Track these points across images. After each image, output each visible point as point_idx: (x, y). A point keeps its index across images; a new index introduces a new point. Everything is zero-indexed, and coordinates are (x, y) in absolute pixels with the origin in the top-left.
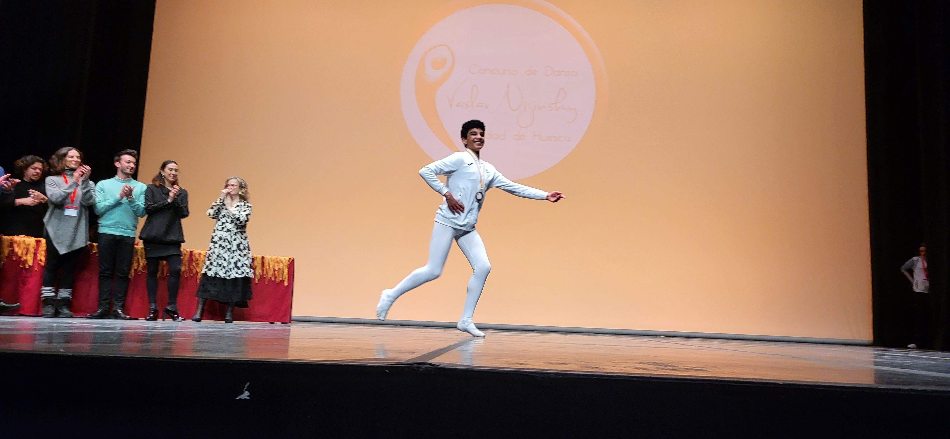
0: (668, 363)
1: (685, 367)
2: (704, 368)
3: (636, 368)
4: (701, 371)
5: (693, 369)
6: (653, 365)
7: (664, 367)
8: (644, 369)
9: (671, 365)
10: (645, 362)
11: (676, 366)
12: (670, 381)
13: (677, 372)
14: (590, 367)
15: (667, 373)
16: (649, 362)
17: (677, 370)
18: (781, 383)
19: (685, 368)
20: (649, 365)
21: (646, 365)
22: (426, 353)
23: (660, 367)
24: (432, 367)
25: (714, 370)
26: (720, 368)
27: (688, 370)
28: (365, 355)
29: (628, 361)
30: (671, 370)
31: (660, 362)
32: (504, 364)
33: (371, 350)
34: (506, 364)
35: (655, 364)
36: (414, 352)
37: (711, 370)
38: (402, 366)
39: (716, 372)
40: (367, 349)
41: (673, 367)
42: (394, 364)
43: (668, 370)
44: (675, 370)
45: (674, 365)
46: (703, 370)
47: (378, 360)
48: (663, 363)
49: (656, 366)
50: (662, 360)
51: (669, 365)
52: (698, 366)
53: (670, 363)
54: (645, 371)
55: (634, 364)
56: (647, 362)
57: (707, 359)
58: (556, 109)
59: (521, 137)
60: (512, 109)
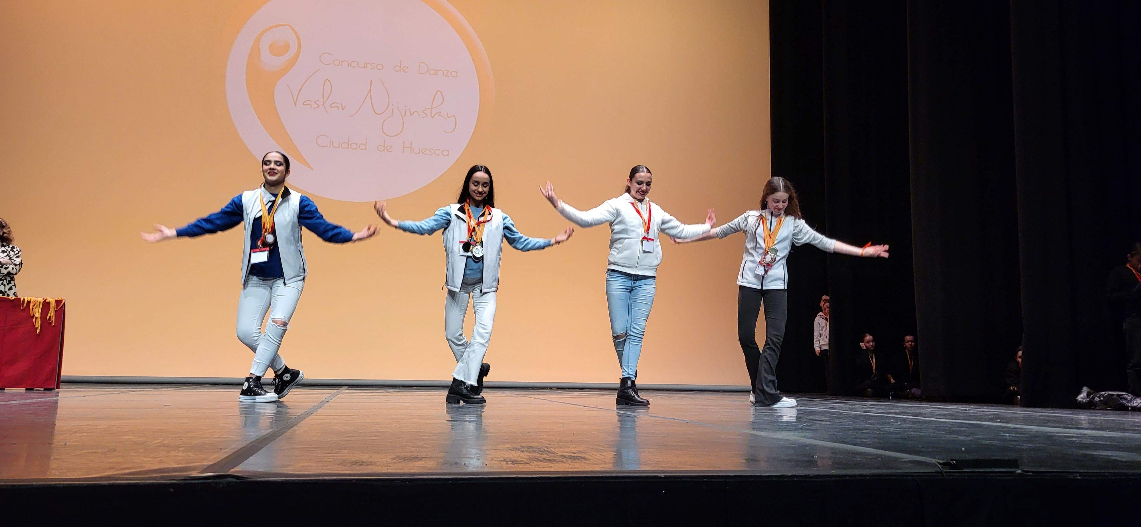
0: (546, 447)
1: (563, 454)
3: (505, 460)
4: (578, 460)
5: (571, 457)
6: (526, 451)
7: (538, 455)
8: (514, 462)
9: (548, 451)
10: (518, 447)
11: (554, 453)
12: (539, 481)
13: (551, 465)
15: (539, 467)
16: (523, 447)
17: (550, 461)
18: (663, 475)
19: (562, 455)
20: (523, 451)
21: (519, 453)
22: (236, 450)
23: (534, 455)
24: (237, 480)
25: (596, 457)
26: (602, 452)
27: (564, 460)
28: (148, 459)
29: (499, 446)
30: (545, 461)
31: (537, 444)
32: (338, 466)
33: (160, 446)
34: (341, 466)
35: (530, 449)
36: (222, 447)
37: (592, 456)
38: (193, 481)
39: (596, 460)
40: (155, 445)
41: (549, 454)
42: (182, 478)
43: (542, 461)
44: (551, 460)
45: (551, 449)
46: (582, 458)
47: (161, 472)
48: (539, 447)
49: (529, 454)
50: (540, 440)
51: (546, 451)
52: (578, 451)
53: (548, 445)
54: (514, 465)
55: (504, 453)
56: (521, 446)
57: (593, 433)
58: (432, 117)
59: (387, 149)
60: (376, 113)
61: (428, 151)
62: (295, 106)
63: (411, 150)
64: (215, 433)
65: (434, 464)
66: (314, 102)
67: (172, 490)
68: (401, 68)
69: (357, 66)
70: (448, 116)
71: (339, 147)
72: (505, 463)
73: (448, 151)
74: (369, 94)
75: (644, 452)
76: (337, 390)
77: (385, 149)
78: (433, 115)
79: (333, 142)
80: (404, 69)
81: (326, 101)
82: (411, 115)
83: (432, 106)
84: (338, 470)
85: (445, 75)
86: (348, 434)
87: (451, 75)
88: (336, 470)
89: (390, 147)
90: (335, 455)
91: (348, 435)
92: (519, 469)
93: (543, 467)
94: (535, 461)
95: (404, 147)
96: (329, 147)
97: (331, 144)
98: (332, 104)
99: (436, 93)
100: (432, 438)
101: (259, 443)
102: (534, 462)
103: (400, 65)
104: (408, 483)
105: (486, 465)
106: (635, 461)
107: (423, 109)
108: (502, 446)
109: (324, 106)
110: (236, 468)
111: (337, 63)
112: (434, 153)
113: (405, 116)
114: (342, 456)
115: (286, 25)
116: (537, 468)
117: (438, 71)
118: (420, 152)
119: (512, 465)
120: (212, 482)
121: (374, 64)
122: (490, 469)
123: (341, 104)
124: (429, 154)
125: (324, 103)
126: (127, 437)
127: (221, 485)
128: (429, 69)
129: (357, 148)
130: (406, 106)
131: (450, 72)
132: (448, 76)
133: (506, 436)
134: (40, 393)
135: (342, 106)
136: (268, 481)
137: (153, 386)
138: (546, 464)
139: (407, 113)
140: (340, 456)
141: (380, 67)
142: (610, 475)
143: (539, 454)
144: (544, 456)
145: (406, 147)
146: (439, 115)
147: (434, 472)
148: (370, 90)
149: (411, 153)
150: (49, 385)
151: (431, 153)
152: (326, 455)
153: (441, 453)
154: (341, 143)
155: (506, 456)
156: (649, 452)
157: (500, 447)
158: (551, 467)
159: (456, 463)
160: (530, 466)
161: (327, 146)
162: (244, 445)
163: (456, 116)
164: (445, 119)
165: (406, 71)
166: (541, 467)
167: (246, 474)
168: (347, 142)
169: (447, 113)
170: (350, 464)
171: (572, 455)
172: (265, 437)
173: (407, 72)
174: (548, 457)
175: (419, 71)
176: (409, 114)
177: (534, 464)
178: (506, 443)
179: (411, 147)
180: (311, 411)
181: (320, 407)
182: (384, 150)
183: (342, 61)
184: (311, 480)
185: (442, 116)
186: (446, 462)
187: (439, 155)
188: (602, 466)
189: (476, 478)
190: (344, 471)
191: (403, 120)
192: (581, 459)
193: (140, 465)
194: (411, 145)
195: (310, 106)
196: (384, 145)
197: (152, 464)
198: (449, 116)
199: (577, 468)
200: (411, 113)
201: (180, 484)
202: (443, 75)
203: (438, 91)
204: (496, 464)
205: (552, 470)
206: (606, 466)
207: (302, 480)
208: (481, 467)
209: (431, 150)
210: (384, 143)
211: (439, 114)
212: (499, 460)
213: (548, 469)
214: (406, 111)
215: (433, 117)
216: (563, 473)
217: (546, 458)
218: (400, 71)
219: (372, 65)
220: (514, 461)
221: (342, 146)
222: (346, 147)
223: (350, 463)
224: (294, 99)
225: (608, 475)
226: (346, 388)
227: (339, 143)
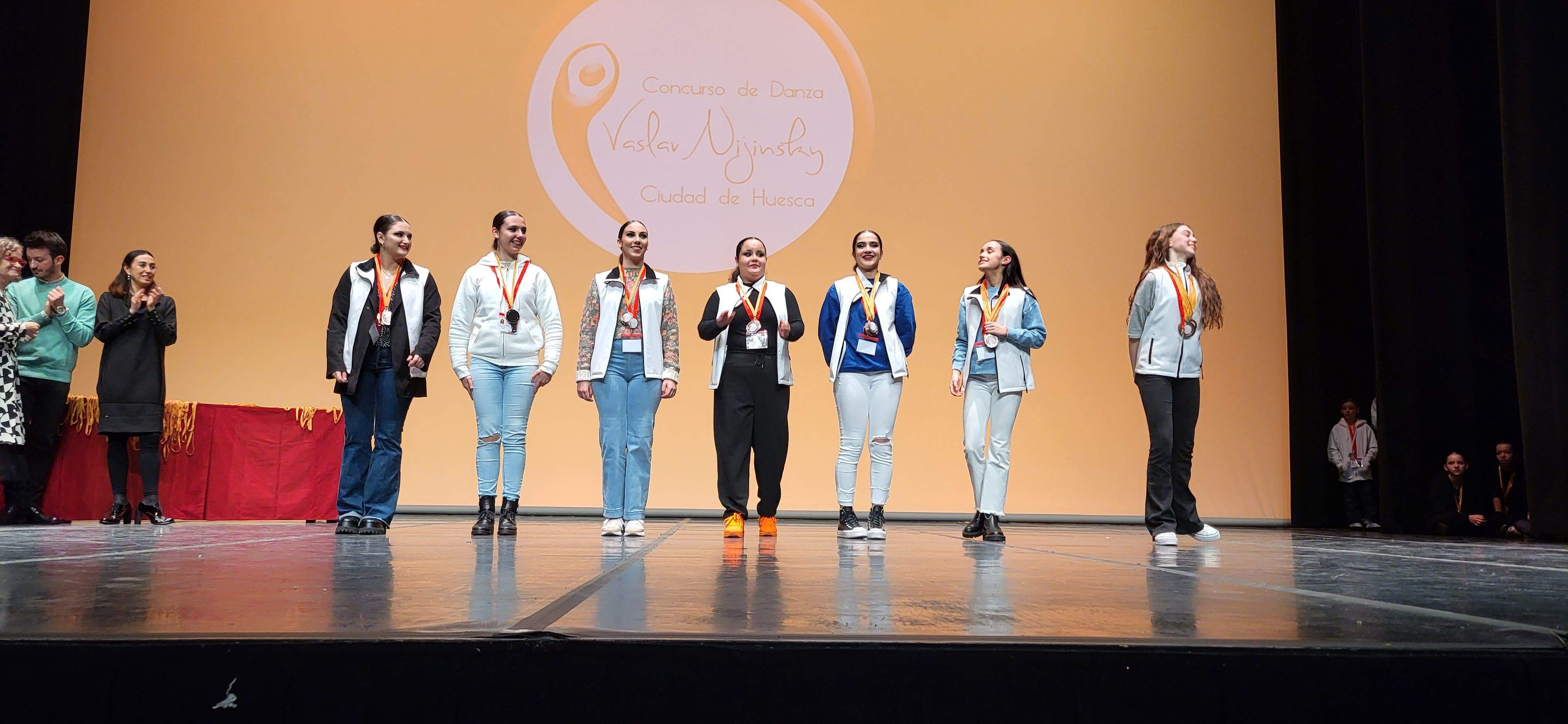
0: (958, 602)
1: (981, 612)
2: (1009, 611)
3: (901, 620)
4: (1003, 620)
5: (992, 617)
7: (948, 613)
8: (913, 622)
9: (960, 608)
10: (919, 602)
12: (949, 649)
13: (965, 627)
14: (826, 620)
15: (948, 630)
16: (926, 602)
17: (964, 622)
18: (1126, 645)
19: (980, 614)
20: (925, 608)
21: (920, 610)
22: (555, 600)
23: (941, 613)
24: (555, 639)
25: (1027, 617)
26: (1037, 611)
27: (983, 620)
28: (449, 610)
29: (892, 601)
30: (957, 622)
31: (944, 598)
32: (682, 624)
33: (463, 594)
34: (685, 624)
35: (936, 605)
36: (536, 597)
37: (1022, 616)
38: (504, 639)
39: (1028, 621)
40: (456, 593)
41: (962, 612)
42: (491, 636)
43: (952, 622)
44: (964, 620)
45: (965, 605)
46: (1008, 618)
47: (466, 627)
48: (948, 603)
49: (935, 612)
50: (949, 593)
51: (957, 608)
52: (1003, 608)
53: (961, 600)
54: (914, 627)
55: (900, 610)
56: (923, 601)
57: (1023, 583)
58: (790, 152)
59: (733, 200)
60: (716, 153)
61: (786, 200)
62: (614, 149)
63: (764, 200)
64: (527, 579)
65: (805, 624)
66: (638, 143)
67: (479, 650)
68: (749, 90)
69: (690, 91)
70: (811, 150)
71: (670, 201)
72: (900, 623)
73: (813, 200)
74: (707, 128)
75: (1098, 611)
76: (676, 522)
77: (730, 202)
78: (791, 152)
79: (662, 195)
80: (751, 92)
81: (653, 139)
82: (763, 153)
83: (790, 140)
84: (681, 629)
85: (806, 96)
86: (691, 581)
87: (814, 96)
88: (679, 629)
89: (735, 198)
90: (677, 608)
91: (691, 583)
92: (923, 632)
93: (954, 630)
94: (944, 621)
95: (754, 197)
96: (657, 200)
97: (660, 197)
98: (660, 144)
99: (795, 121)
100: (801, 588)
101: (581, 591)
102: (942, 623)
103: (745, 87)
104: (772, 648)
105: (876, 625)
106: (1085, 624)
107: (779, 145)
108: (898, 601)
109: (650, 148)
110: (555, 623)
111: (664, 89)
112: (793, 203)
113: (754, 155)
114: (686, 610)
115: (599, 44)
116: (946, 632)
117: (796, 91)
118: (776, 204)
119: (911, 627)
120: (526, 641)
121: (712, 87)
122: (880, 631)
123: (672, 143)
124: (788, 205)
125: (649, 145)
126: (424, 582)
127: (537, 645)
128: (785, 89)
129: (693, 201)
130: (755, 142)
131: (812, 92)
132: (811, 98)
133: (901, 586)
134: (323, 526)
135: (673, 146)
136: (595, 641)
137: (452, 516)
138: (958, 625)
139: (757, 149)
140: (684, 610)
141: (720, 91)
142: (1049, 643)
143: (948, 611)
144: (955, 614)
145: (757, 197)
146: (800, 151)
147: (806, 633)
148: (708, 123)
149: (764, 204)
150: (333, 516)
151: (790, 204)
152: (666, 609)
153: (815, 609)
154: (672, 197)
155: (902, 615)
156: (1105, 612)
157: (894, 602)
158: (965, 630)
159: (835, 623)
160: (935, 628)
161: (655, 200)
162: (564, 594)
163: (823, 153)
164: (807, 155)
165: (754, 94)
166: (951, 630)
167: (566, 632)
168: (681, 194)
169: (810, 148)
170: (696, 622)
171: (994, 613)
172: (588, 584)
173: (755, 96)
174: (960, 617)
175: (771, 93)
176: (760, 153)
177: (941, 626)
178: (901, 596)
179: (763, 197)
180: (645, 551)
181: (655, 546)
182: (728, 202)
183: (672, 87)
184: (647, 641)
185: (803, 152)
186: (822, 620)
187: (801, 205)
188: (1037, 630)
189: (863, 643)
190: (688, 630)
191: (752, 160)
192: (1007, 620)
193: (441, 618)
194: (764, 194)
195: (632, 148)
196: (729, 194)
197: (453, 616)
198: (813, 151)
199: (1002, 633)
200: (763, 151)
201: (488, 642)
202: (804, 97)
203: (798, 118)
204: (890, 625)
205: (967, 634)
206: (1042, 630)
207: (637, 641)
208: (869, 628)
209: (790, 199)
210: (729, 192)
211: (798, 150)
212: (893, 620)
213: (962, 634)
214: (755, 148)
215: (791, 155)
216: (982, 638)
217: (957, 618)
218: (747, 94)
219: (711, 88)
220: (916, 621)
221: (673, 199)
222: (679, 200)
223: (696, 619)
224: (611, 140)
225: (1046, 643)
226: (688, 520)
227: (671, 195)
